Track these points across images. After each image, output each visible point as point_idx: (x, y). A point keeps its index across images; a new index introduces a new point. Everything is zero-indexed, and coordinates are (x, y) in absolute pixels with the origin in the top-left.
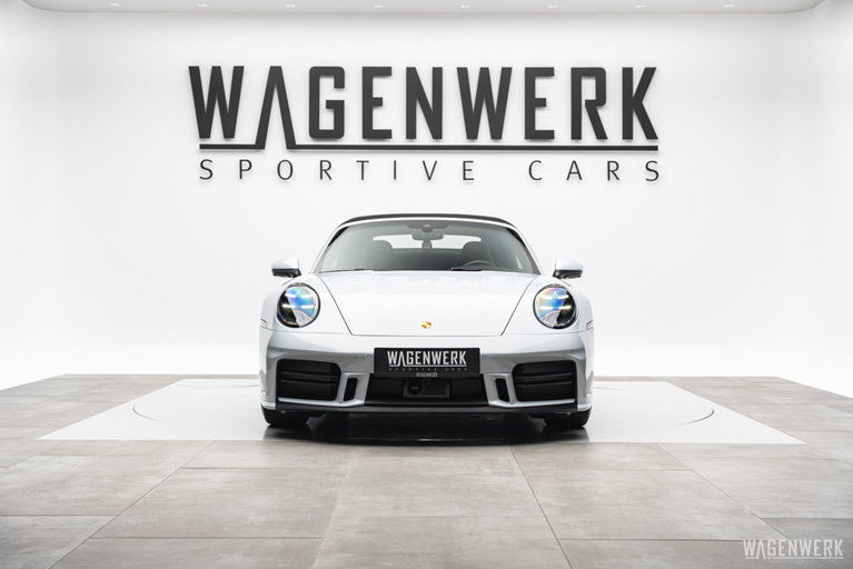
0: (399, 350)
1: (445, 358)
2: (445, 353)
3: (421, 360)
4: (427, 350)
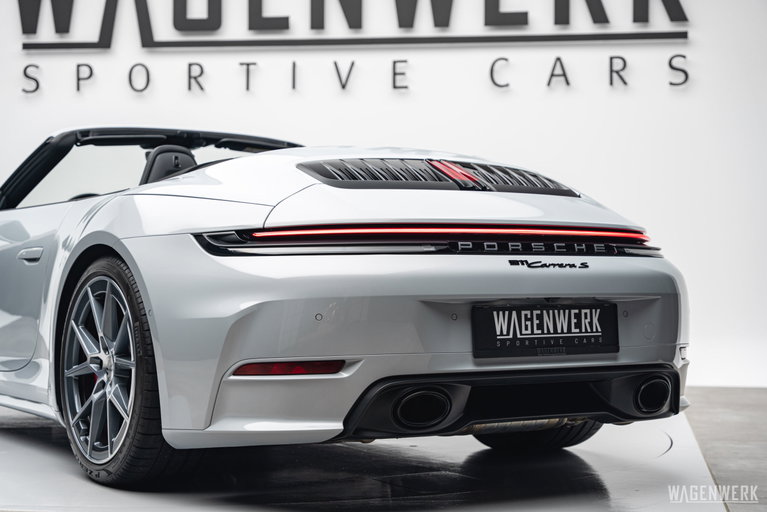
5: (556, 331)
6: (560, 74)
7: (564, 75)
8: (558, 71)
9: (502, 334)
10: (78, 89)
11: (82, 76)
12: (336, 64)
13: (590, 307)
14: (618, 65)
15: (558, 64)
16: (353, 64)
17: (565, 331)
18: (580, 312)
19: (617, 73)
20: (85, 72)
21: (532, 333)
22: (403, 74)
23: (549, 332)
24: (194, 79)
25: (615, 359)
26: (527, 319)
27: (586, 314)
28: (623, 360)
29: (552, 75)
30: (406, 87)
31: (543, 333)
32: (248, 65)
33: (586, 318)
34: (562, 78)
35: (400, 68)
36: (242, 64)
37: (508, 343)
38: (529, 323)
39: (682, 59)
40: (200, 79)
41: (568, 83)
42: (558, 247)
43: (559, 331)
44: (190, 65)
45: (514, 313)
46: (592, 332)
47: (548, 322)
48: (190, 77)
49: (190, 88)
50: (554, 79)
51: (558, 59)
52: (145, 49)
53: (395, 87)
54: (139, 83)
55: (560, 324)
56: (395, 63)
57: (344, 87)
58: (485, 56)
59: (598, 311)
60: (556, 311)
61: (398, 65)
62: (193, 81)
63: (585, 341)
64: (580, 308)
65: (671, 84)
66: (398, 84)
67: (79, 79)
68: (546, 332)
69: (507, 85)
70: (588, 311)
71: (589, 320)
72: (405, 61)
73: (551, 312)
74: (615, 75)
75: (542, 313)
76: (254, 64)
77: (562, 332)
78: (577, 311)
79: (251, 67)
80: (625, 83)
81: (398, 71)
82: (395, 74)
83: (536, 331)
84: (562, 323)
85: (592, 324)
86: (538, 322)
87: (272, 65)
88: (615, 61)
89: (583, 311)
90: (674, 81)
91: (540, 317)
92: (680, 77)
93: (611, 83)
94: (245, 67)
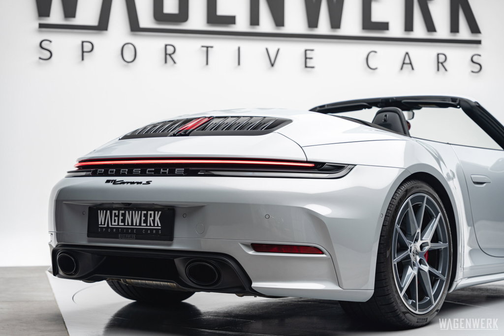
5: (132, 224)
9: (101, 224)
13: (154, 210)
17: (138, 224)
18: (147, 213)
21: (118, 225)
23: (128, 225)
25: (170, 245)
26: (115, 216)
27: (151, 214)
28: (175, 247)
31: (125, 225)
33: (151, 217)
37: (104, 230)
38: (116, 218)
42: (149, 171)
43: (134, 224)
45: (108, 211)
46: (154, 226)
47: (128, 218)
55: (135, 219)
59: (160, 212)
60: (134, 212)
63: (149, 232)
64: (147, 210)
68: (126, 224)
70: (152, 212)
71: (152, 218)
73: (131, 212)
75: (125, 212)
77: (136, 225)
78: (145, 212)
83: (120, 224)
84: (136, 220)
85: (155, 221)
86: (122, 218)
89: (149, 212)
91: (124, 215)
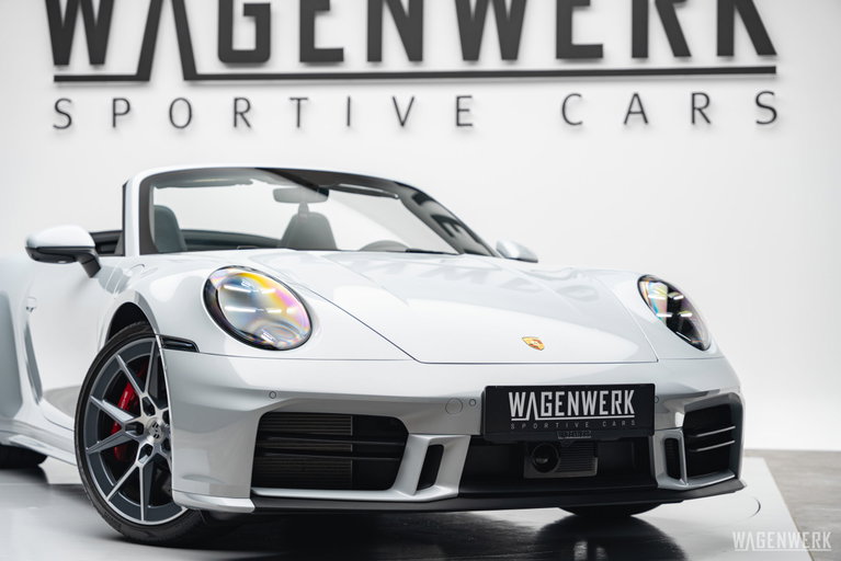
0: (528, 389)
1: (602, 402)
2: (602, 393)
3: (563, 408)
4: (574, 389)
6: (637, 111)
7: (642, 112)
8: (636, 108)
10: (114, 125)
11: (118, 111)
12: (394, 99)
14: (700, 102)
15: (636, 101)
16: (413, 99)
19: (699, 111)
20: (121, 107)
22: (467, 110)
24: (240, 115)
29: (630, 112)
30: (470, 125)
32: (299, 100)
34: (640, 116)
35: (464, 104)
36: (292, 99)
39: (769, 96)
40: (246, 115)
41: (646, 121)
44: (236, 100)
48: (236, 113)
49: (235, 125)
50: (631, 116)
51: (636, 95)
52: (187, 83)
53: (458, 124)
54: (180, 119)
56: (458, 98)
57: (403, 124)
58: (557, 91)
61: (461, 100)
62: (239, 117)
65: (758, 122)
66: (461, 121)
67: (115, 115)
69: (580, 123)
72: (470, 97)
74: (697, 113)
76: (306, 99)
79: (302, 102)
80: (708, 121)
81: (462, 107)
82: (458, 110)
87: (325, 100)
88: (697, 97)
90: (761, 120)
92: (768, 115)
93: (693, 121)
94: (295, 102)
